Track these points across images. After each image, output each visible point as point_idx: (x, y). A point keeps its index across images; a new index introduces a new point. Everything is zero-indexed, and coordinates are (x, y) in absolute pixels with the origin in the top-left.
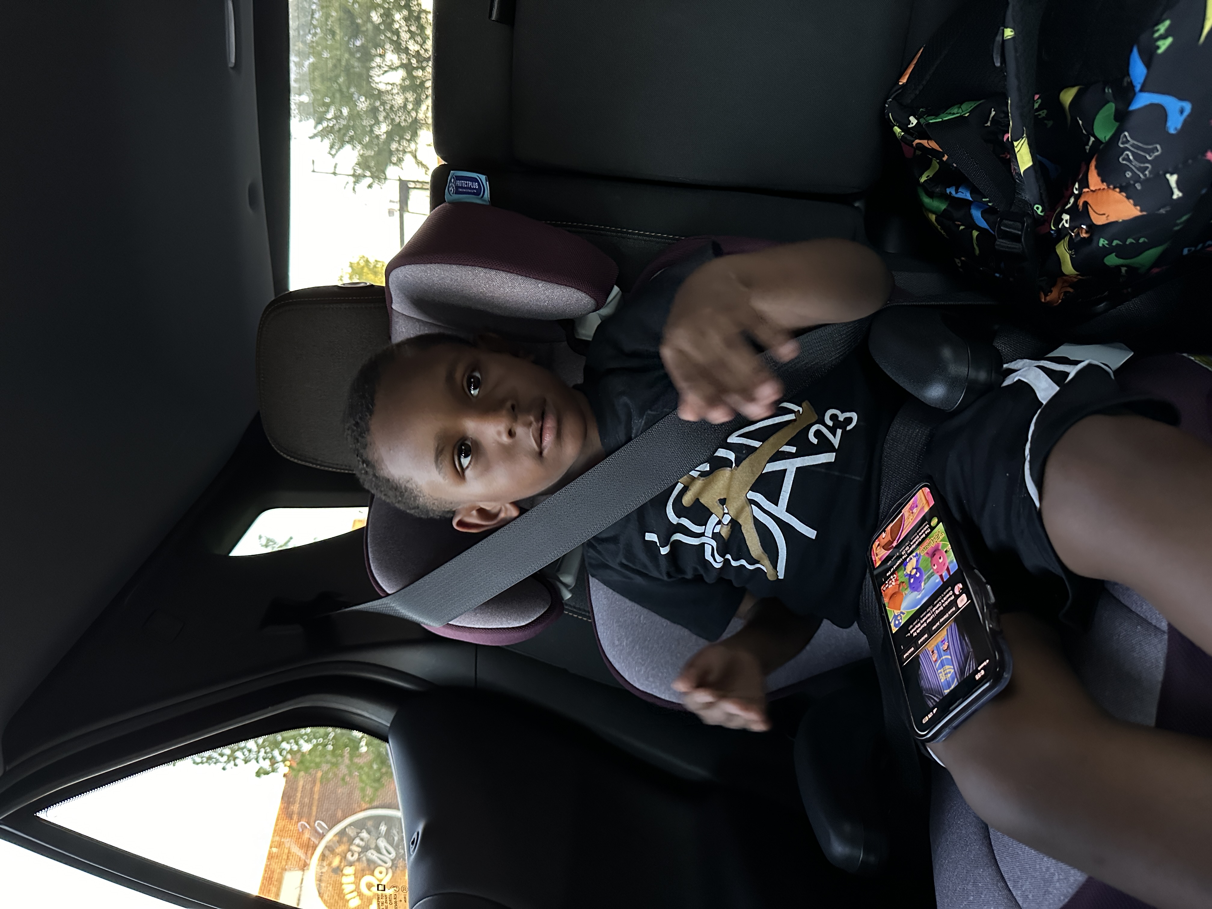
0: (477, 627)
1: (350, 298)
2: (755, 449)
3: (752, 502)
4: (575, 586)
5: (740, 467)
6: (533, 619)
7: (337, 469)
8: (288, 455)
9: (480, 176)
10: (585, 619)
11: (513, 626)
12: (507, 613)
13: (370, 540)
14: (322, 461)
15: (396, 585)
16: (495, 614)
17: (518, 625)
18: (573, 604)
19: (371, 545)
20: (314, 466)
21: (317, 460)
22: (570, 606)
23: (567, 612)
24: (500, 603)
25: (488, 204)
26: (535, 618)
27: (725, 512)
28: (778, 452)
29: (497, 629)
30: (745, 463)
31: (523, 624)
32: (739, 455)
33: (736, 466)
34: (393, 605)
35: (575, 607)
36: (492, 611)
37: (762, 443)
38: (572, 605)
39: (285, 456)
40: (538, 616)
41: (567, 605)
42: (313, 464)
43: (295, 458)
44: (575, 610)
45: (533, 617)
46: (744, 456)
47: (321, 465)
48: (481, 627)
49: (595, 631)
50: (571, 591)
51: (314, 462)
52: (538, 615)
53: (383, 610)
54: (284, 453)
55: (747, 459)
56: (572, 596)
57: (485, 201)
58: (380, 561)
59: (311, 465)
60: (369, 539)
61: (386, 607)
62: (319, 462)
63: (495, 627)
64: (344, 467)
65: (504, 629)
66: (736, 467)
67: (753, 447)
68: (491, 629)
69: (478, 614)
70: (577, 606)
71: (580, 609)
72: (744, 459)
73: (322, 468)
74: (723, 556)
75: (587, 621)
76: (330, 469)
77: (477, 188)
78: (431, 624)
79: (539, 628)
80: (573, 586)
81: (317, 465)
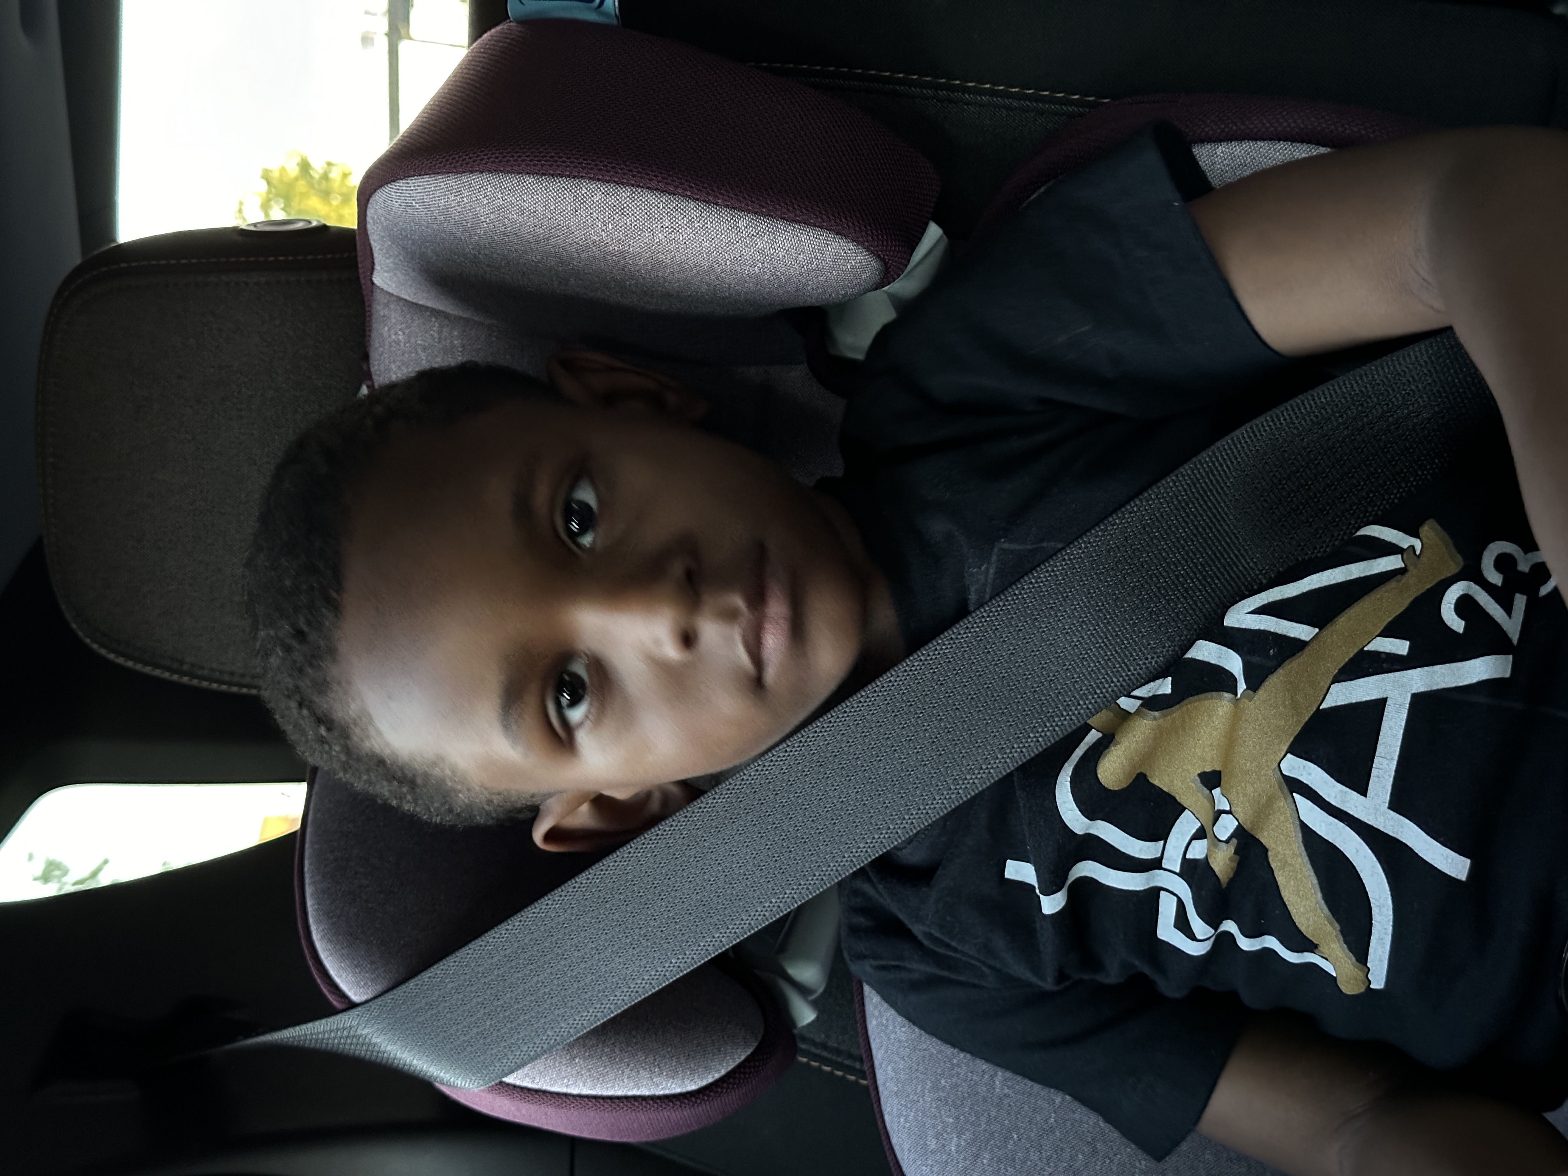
0: (575, 1091)
1: (271, 259)
2: (1299, 645)
3: (1295, 786)
4: (825, 991)
5: (1261, 692)
6: (717, 1076)
8: (111, 650)
10: (853, 1078)
11: (667, 1092)
12: (650, 1058)
13: (310, 864)
14: (193, 665)
15: (372, 980)
16: (621, 1060)
17: (678, 1090)
18: (820, 1038)
19: (312, 877)
22: (814, 1043)
23: (805, 1060)
24: (634, 1033)
25: (615, 22)
26: (723, 1072)
27: (1218, 806)
28: (1363, 655)
29: (627, 1098)
30: (1274, 681)
31: (692, 1087)
32: (1256, 659)
33: (1249, 687)
34: (365, 1032)
35: (824, 1046)
36: (613, 1051)
37: (1317, 630)
38: (818, 1040)
40: (730, 1068)
41: (804, 1039)
42: (172, 671)
44: (825, 1054)
45: (718, 1071)
46: (1271, 664)
48: (586, 1091)
49: (876, 1111)
50: (815, 1004)
52: (732, 1066)
53: (339, 1044)
55: (1280, 671)
56: (818, 1018)
57: (606, 14)
58: (335, 920)
59: (167, 675)
60: (307, 863)
61: (347, 1037)
63: (620, 1093)
65: (644, 1098)
66: (1251, 692)
67: (1296, 639)
68: (611, 1098)
69: (577, 1061)
70: (832, 1043)
71: (838, 1052)
74: (1213, 925)
75: (856, 1083)
78: (459, 1082)
79: (731, 1100)
80: (821, 990)
81: (182, 674)
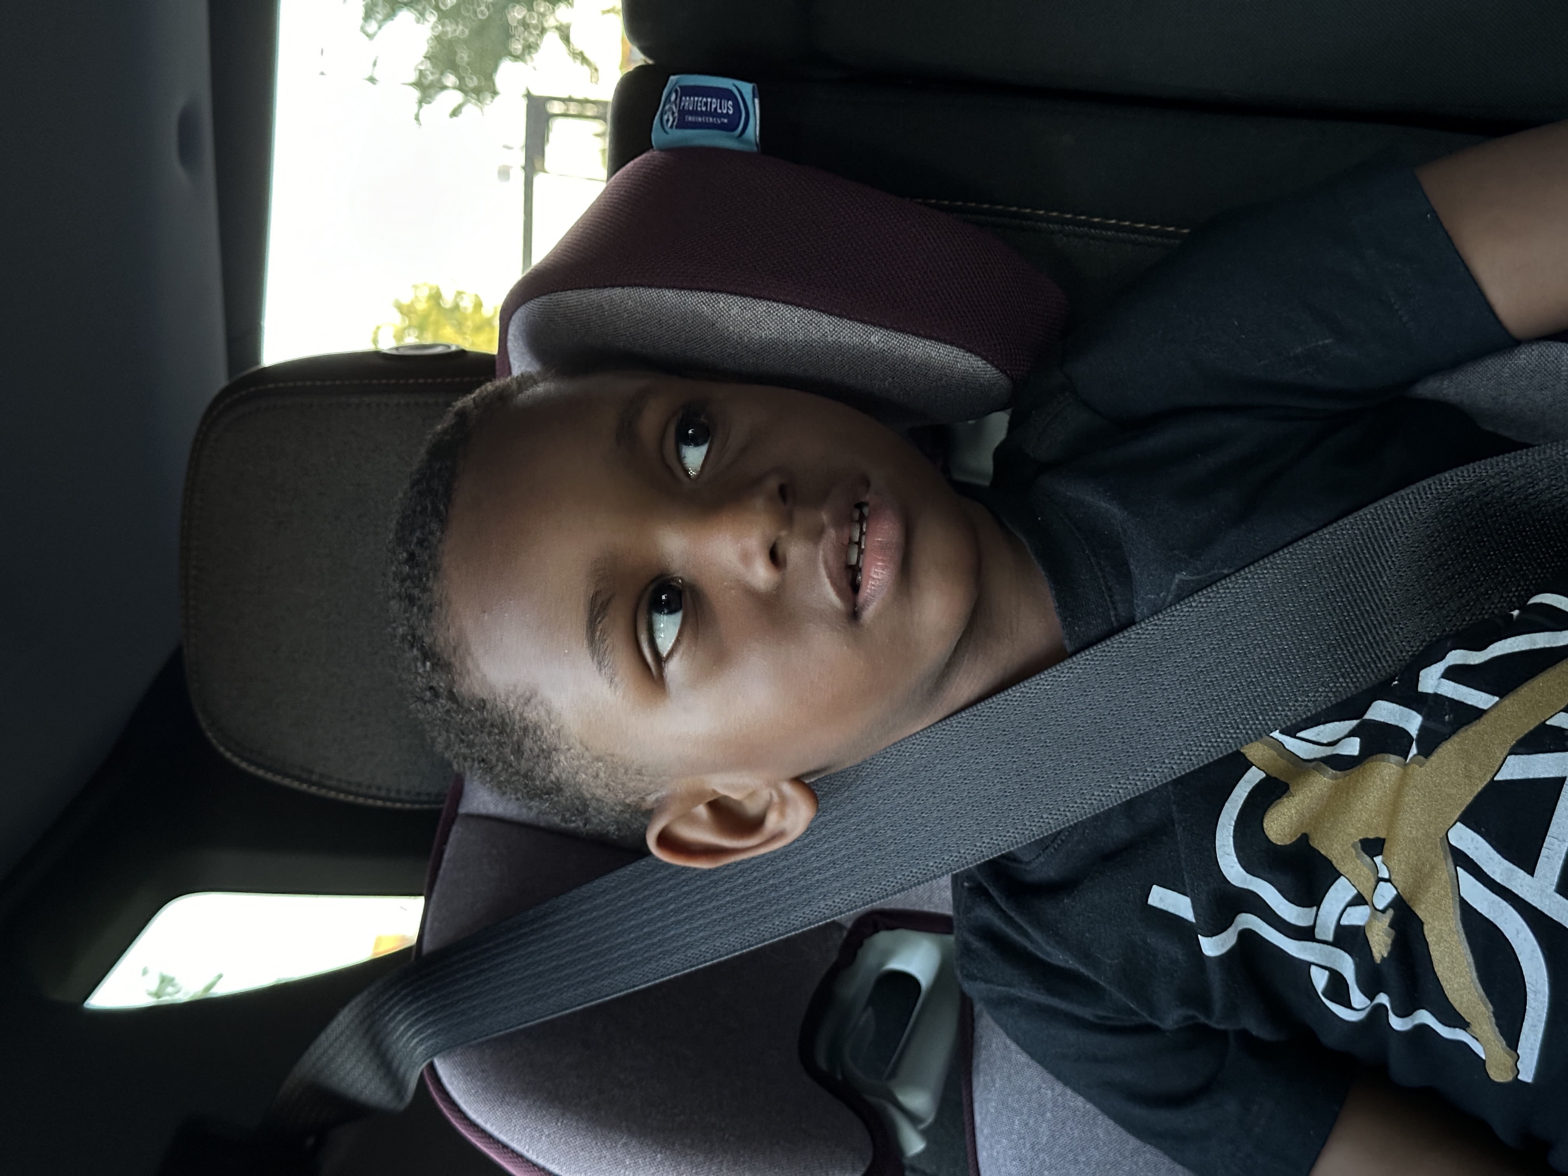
1: (411, 382)
2: (1476, 713)
3: (1461, 859)
5: (1433, 758)
7: (357, 795)
8: (244, 759)
9: (739, 83)
14: (322, 775)
18: (931, 1169)
20: (304, 787)
21: (311, 772)
25: (755, 149)
27: (1380, 875)
28: (1544, 729)
30: (1448, 750)
32: (1431, 725)
33: (1419, 753)
37: (1497, 699)
38: (924, 1168)
39: (236, 760)
41: (914, 1170)
42: (302, 781)
43: (260, 766)
46: (1446, 730)
47: (320, 785)
50: (924, 1134)
51: (305, 776)
54: (235, 754)
55: (1455, 739)
56: (927, 1146)
57: (747, 142)
59: (297, 785)
62: (315, 778)
64: (373, 791)
66: (1422, 758)
67: (1472, 706)
72: (1446, 737)
73: (323, 792)
74: (1370, 995)
76: (342, 796)
77: (731, 112)
80: (931, 1119)
81: (311, 783)
